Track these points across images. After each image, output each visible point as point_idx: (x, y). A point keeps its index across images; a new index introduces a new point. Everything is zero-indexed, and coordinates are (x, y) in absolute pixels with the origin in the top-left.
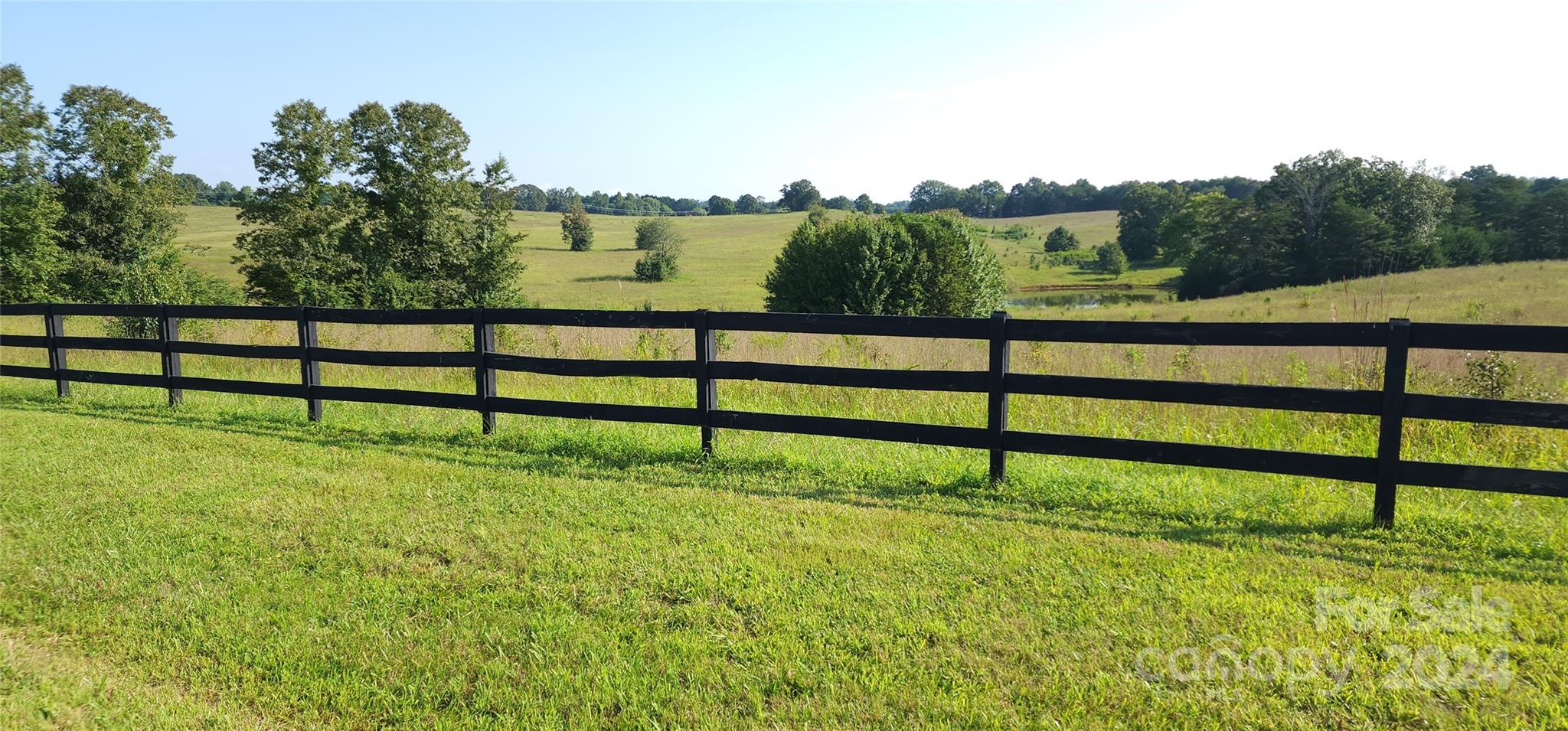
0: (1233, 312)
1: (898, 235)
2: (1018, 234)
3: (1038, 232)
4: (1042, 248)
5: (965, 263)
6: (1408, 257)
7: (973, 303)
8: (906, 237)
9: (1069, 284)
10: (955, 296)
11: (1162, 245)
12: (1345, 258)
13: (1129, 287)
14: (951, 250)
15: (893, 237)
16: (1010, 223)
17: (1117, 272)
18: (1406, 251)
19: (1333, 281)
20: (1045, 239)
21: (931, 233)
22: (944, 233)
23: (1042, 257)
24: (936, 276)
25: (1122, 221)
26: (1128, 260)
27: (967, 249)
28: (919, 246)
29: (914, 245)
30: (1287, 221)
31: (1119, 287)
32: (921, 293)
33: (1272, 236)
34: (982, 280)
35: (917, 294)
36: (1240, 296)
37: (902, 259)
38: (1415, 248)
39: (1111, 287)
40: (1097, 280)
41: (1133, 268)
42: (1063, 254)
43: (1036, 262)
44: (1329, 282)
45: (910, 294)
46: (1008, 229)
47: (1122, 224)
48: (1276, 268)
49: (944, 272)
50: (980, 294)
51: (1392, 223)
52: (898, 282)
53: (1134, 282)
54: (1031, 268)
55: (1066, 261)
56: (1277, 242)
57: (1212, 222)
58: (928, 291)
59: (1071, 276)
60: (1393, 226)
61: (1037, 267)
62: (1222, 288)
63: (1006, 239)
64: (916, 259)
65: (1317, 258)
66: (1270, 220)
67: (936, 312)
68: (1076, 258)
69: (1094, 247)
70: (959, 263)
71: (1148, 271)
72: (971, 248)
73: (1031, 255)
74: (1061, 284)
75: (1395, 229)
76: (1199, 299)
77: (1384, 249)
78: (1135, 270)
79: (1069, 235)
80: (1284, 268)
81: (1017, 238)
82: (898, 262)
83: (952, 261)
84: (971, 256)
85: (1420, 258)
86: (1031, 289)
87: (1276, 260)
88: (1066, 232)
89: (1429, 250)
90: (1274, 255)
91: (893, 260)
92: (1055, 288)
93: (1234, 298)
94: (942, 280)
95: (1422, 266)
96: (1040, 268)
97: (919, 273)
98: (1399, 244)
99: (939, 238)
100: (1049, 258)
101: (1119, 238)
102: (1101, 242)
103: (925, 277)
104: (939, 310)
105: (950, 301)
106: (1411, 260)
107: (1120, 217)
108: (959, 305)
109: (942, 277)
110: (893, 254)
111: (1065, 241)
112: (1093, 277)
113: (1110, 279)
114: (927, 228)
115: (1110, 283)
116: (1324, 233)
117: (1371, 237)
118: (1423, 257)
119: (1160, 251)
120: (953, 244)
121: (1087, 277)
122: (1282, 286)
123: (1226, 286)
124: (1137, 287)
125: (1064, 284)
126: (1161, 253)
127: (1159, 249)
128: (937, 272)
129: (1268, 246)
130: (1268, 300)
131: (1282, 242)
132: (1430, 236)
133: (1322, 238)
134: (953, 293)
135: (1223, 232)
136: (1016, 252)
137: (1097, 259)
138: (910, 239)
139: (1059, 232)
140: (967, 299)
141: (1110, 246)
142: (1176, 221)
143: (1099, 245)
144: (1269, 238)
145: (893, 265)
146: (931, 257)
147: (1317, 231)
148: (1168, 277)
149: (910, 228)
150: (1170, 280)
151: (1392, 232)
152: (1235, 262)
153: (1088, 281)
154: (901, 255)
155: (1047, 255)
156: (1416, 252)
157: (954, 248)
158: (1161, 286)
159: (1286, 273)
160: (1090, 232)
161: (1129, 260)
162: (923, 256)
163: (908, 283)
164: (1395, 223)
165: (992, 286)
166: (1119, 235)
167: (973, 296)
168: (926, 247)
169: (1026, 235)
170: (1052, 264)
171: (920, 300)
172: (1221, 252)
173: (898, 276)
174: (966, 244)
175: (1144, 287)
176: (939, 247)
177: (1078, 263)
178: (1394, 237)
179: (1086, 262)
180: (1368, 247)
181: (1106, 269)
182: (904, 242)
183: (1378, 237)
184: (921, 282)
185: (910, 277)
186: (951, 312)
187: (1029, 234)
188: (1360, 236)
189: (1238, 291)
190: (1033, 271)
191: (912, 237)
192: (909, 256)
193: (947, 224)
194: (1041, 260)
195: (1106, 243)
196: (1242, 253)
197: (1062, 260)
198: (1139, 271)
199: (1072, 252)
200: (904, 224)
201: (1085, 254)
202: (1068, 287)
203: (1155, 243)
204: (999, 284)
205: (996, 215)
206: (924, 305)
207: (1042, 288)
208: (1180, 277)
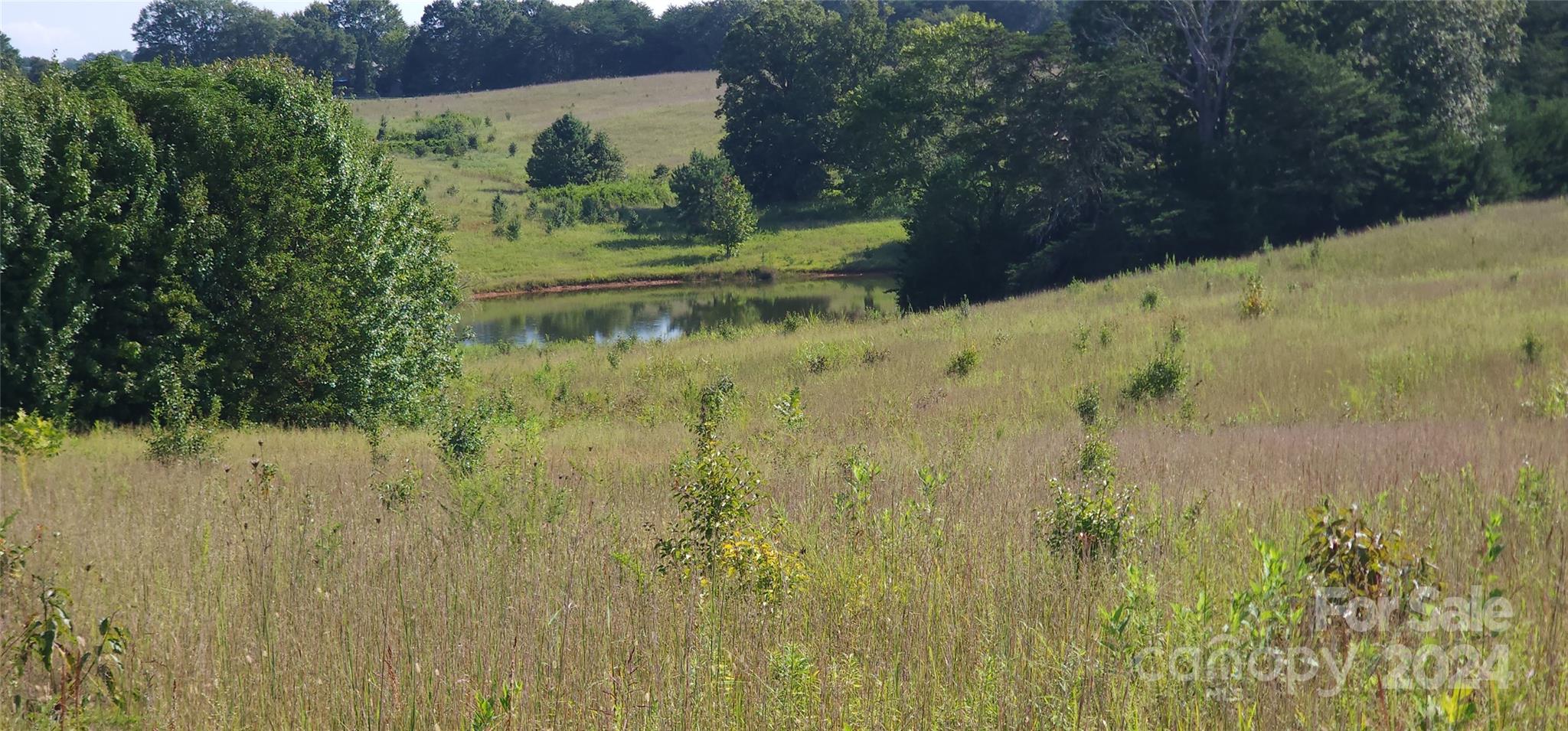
0: (1084, 337)
1: (106, 131)
2: (452, 139)
3: (506, 131)
4: (521, 176)
5: (331, 218)
6: (1436, 177)
7: (363, 343)
8: (137, 137)
9: (603, 274)
10: (306, 320)
11: (840, 161)
12: (1297, 184)
13: (763, 277)
14: (285, 176)
15: (93, 138)
16: (429, 109)
17: (729, 237)
18: (1432, 160)
19: (1277, 244)
20: (526, 153)
21: (214, 121)
22: (260, 121)
23: (523, 202)
24: (241, 262)
25: (730, 97)
26: (754, 202)
27: (334, 171)
28: (179, 164)
29: (162, 162)
30: (1153, 88)
31: (738, 277)
32: (196, 317)
33: (1121, 129)
34: (385, 267)
35: (184, 321)
36: (1063, 293)
37: (125, 207)
38: (1451, 153)
39: (716, 278)
40: (677, 261)
41: (769, 224)
42: (580, 191)
43: (508, 215)
44: (1267, 246)
45: (159, 322)
46: (422, 126)
47: (729, 106)
48: (1141, 213)
49: (265, 246)
50: (382, 313)
51: (1392, 92)
52: (117, 285)
53: (777, 264)
54: (498, 233)
55: (589, 212)
56: (1135, 143)
57: (971, 94)
58: (218, 309)
59: (606, 254)
60: (1398, 98)
61: (513, 230)
62: (1013, 271)
63: (420, 153)
64: (172, 206)
65: (1233, 185)
66: (1114, 88)
67: (249, 375)
68: (615, 203)
69: (660, 171)
70: (312, 215)
71: (807, 233)
72: (346, 167)
73: (493, 196)
74: (582, 276)
75: (1405, 105)
76: (966, 304)
77: (1380, 157)
78: (775, 230)
79: (592, 138)
80: (1156, 212)
81: (449, 151)
82: (112, 218)
83: (289, 208)
84: (346, 195)
85: (1464, 179)
86: (502, 293)
87: (1137, 193)
88: (585, 132)
89: (1480, 158)
90: (1133, 180)
91: (95, 213)
92: (567, 286)
93: (1048, 297)
94: (262, 273)
95: (1474, 200)
96: (521, 231)
97: (184, 253)
98: (1416, 143)
99: (242, 137)
100: (543, 205)
101: (725, 144)
102: (678, 157)
103: (204, 266)
104: (258, 369)
105: (291, 339)
106: (1445, 183)
107: (724, 87)
108: (320, 351)
109: (261, 262)
110: (96, 192)
111: (582, 157)
112: (667, 252)
113: (713, 258)
114: (204, 106)
115: (711, 268)
116: (1239, 122)
117: (1350, 127)
118: (1470, 176)
119: (836, 177)
120: (287, 158)
121: (649, 253)
122: (1161, 263)
123: (1023, 266)
124: (785, 276)
125: (591, 275)
126: (839, 181)
127: (833, 173)
128: (244, 246)
129: (1115, 156)
130: (1151, 299)
131: (1148, 144)
132: (1481, 122)
133: (1237, 132)
134: (300, 313)
135: (1003, 120)
136: (451, 191)
137: (673, 204)
138: (147, 141)
139: (564, 130)
140: (342, 329)
141: (705, 165)
142: (882, 92)
143: (672, 166)
144: (1114, 132)
145: (95, 230)
146: (221, 198)
147: (1223, 114)
148: (863, 246)
149: (145, 108)
150: (868, 253)
151: (1397, 114)
152: (1037, 201)
153: (654, 263)
154: (123, 193)
155: (535, 195)
156: (1454, 164)
157: (293, 167)
158: (849, 272)
159: (1161, 226)
160: (645, 129)
161: (758, 202)
162: (196, 197)
163: (151, 285)
164: (1400, 89)
165: (416, 287)
166: (724, 134)
167: (363, 319)
168: (205, 170)
169: (473, 143)
170: (554, 220)
171: (193, 340)
172: (1000, 174)
173: (115, 263)
174: (331, 158)
175: (803, 275)
176: (246, 167)
177: (623, 214)
178: (1404, 125)
179: (643, 213)
180: (1348, 154)
181: (700, 231)
182: (128, 154)
183: (1366, 128)
184: (193, 280)
185: (155, 264)
186: (295, 372)
187: (482, 139)
188: (1325, 125)
189: (1056, 277)
190: (504, 241)
191: (154, 135)
192: (151, 200)
193: (266, 95)
194: (522, 212)
195: (694, 157)
196: (1055, 178)
197: (578, 209)
198: (787, 234)
199: (608, 187)
200: (124, 92)
201: (638, 189)
202: (602, 285)
203: (820, 156)
204: (435, 280)
205: (385, 88)
206: (208, 355)
207: (531, 290)
208: (900, 243)
